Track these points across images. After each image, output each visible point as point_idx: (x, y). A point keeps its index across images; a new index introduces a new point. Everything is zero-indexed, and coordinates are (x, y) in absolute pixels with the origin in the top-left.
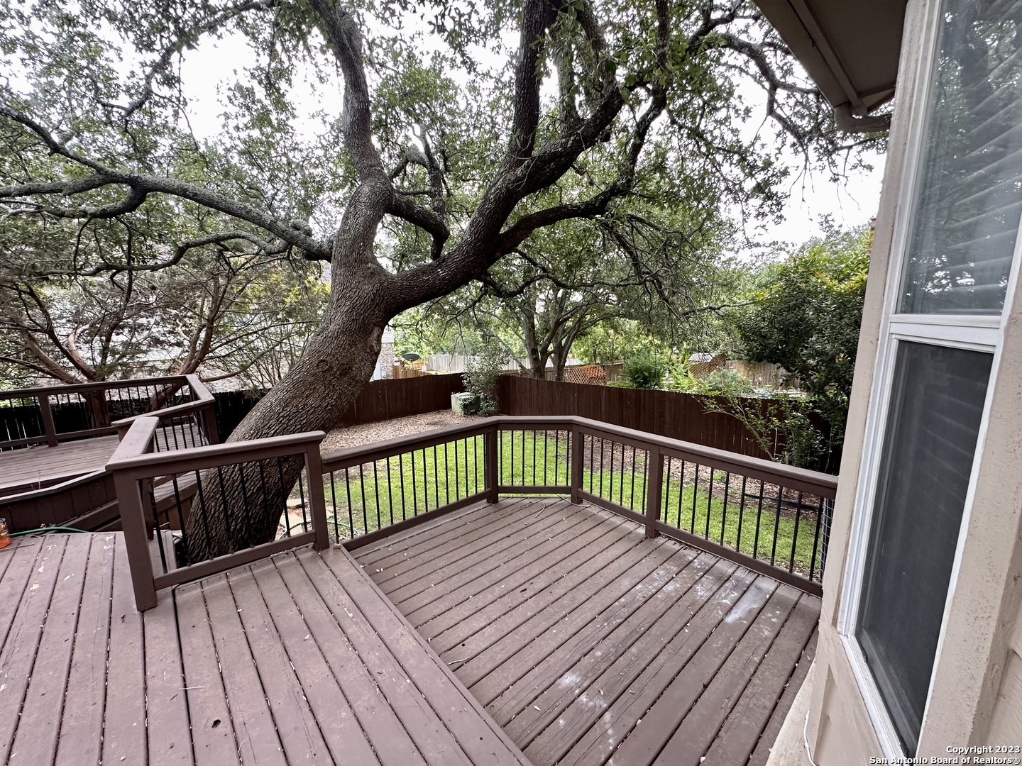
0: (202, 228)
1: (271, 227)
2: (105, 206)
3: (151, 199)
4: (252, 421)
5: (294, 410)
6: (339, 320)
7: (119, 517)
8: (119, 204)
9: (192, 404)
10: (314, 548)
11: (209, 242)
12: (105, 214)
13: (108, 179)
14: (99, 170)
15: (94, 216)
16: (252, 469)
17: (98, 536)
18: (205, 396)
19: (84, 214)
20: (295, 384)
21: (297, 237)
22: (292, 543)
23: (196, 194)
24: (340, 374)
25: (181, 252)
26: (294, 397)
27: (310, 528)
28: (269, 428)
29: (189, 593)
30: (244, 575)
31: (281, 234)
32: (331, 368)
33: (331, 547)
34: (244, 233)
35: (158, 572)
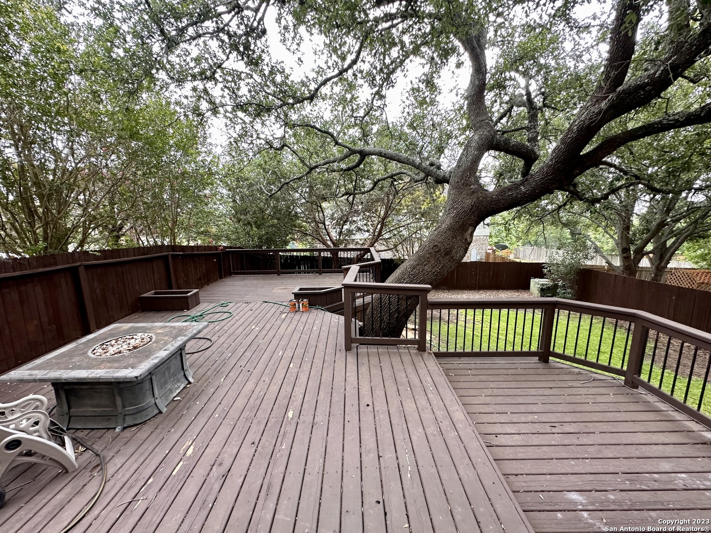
0: (386, 170)
1: (418, 167)
2: (349, 165)
3: (367, 159)
4: (397, 274)
5: (417, 272)
6: (448, 221)
7: (343, 309)
8: (354, 164)
9: (371, 262)
10: (418, 349)
11: (388, 177)
12: (349, 169)
13: (353, 152)
14: (349, 149)
15: (345, 170)
16: (394, 299)
17: (334, 315)
18: (377, 260)
19: (342, 170)
20: (420, 257)
21: (432, 171)
22: (407, 342)
23: (385, 154)
24: (445, 254)
25: (375, 184)
26: (418, 265)
27: (417, 337)
28: (404, 279)
29: (363, 349)
30: (384, 350)
31: (423, 170)
32: (440, 250)
33: (427, 352)
34: (405, 171)
35: (353, 336)
